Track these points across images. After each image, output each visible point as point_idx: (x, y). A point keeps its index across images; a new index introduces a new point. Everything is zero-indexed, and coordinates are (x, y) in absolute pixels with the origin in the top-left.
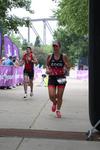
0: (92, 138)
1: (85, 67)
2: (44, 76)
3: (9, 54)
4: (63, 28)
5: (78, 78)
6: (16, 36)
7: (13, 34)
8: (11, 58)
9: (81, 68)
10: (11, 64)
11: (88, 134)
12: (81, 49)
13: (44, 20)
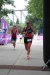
0: (45, 70)
1: (41, 34)
2: (21, 39)
3: (3, 28)
4: (30, 14)
5: (38, 40)
6: (7, 18)
7: (5, 18)
8: (4, 29)
9: (39, 34)
10: (4, 32)
11: (43, 67)
12: (39, 25)
13: (21, 11)
